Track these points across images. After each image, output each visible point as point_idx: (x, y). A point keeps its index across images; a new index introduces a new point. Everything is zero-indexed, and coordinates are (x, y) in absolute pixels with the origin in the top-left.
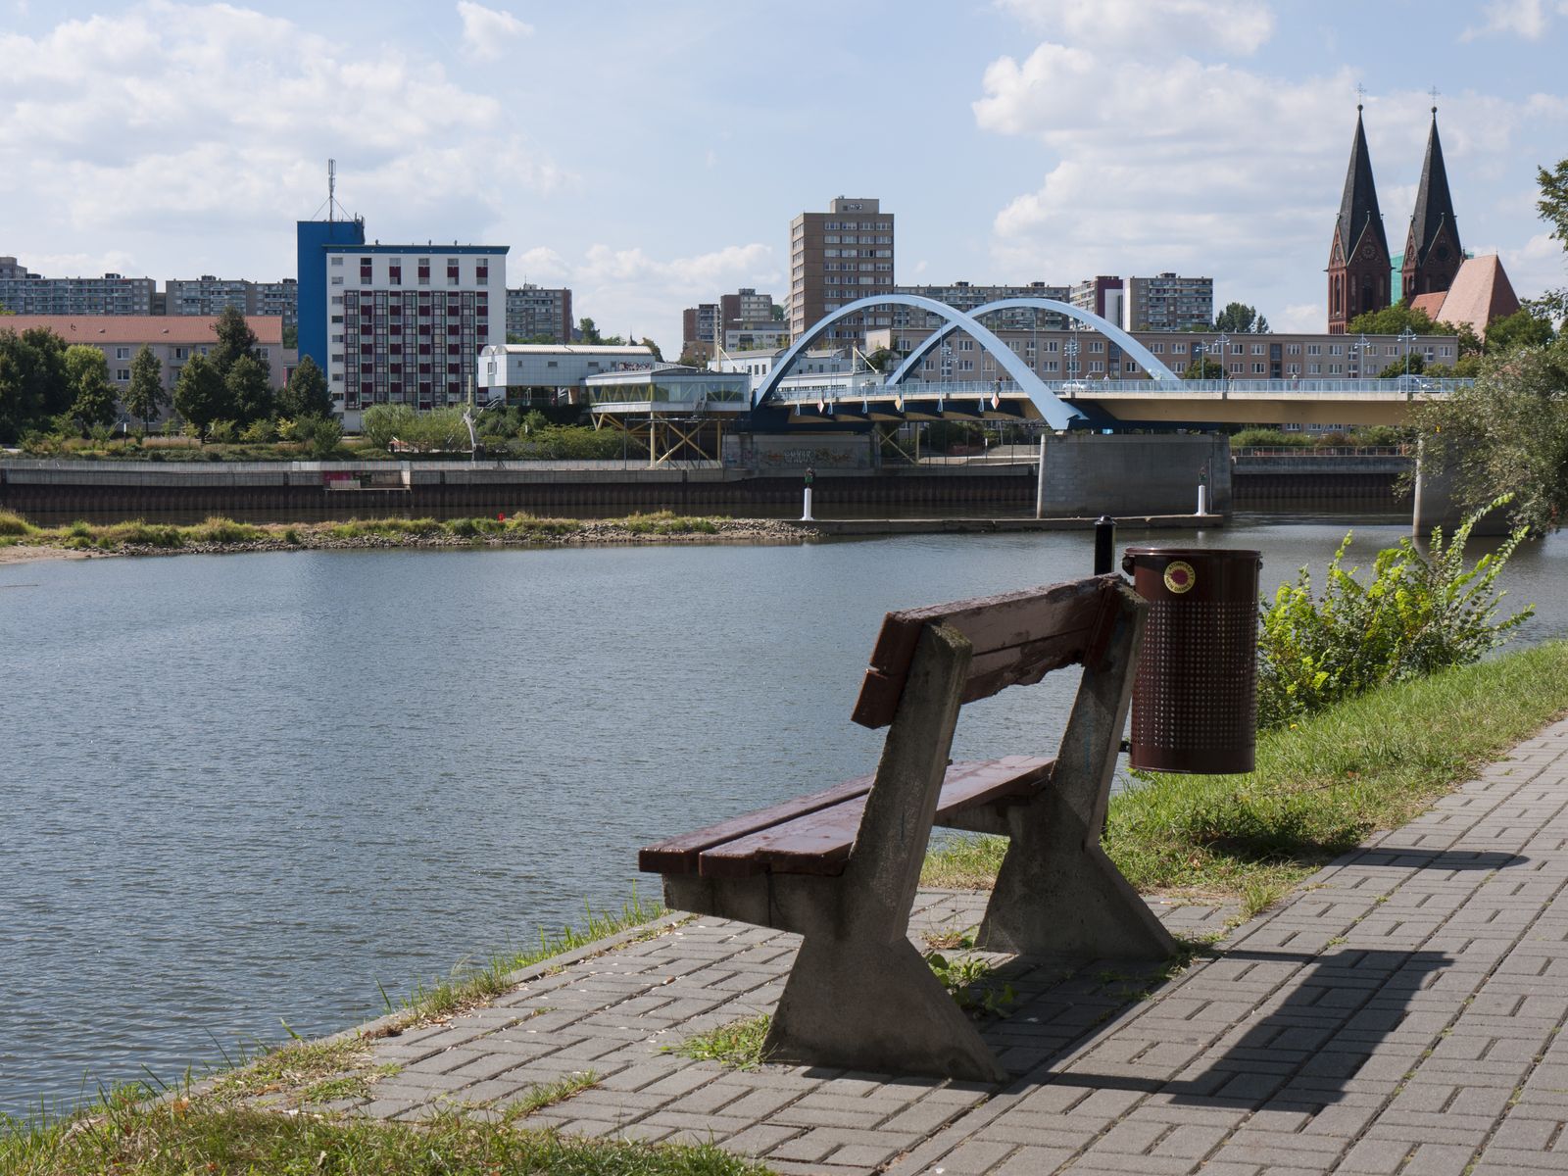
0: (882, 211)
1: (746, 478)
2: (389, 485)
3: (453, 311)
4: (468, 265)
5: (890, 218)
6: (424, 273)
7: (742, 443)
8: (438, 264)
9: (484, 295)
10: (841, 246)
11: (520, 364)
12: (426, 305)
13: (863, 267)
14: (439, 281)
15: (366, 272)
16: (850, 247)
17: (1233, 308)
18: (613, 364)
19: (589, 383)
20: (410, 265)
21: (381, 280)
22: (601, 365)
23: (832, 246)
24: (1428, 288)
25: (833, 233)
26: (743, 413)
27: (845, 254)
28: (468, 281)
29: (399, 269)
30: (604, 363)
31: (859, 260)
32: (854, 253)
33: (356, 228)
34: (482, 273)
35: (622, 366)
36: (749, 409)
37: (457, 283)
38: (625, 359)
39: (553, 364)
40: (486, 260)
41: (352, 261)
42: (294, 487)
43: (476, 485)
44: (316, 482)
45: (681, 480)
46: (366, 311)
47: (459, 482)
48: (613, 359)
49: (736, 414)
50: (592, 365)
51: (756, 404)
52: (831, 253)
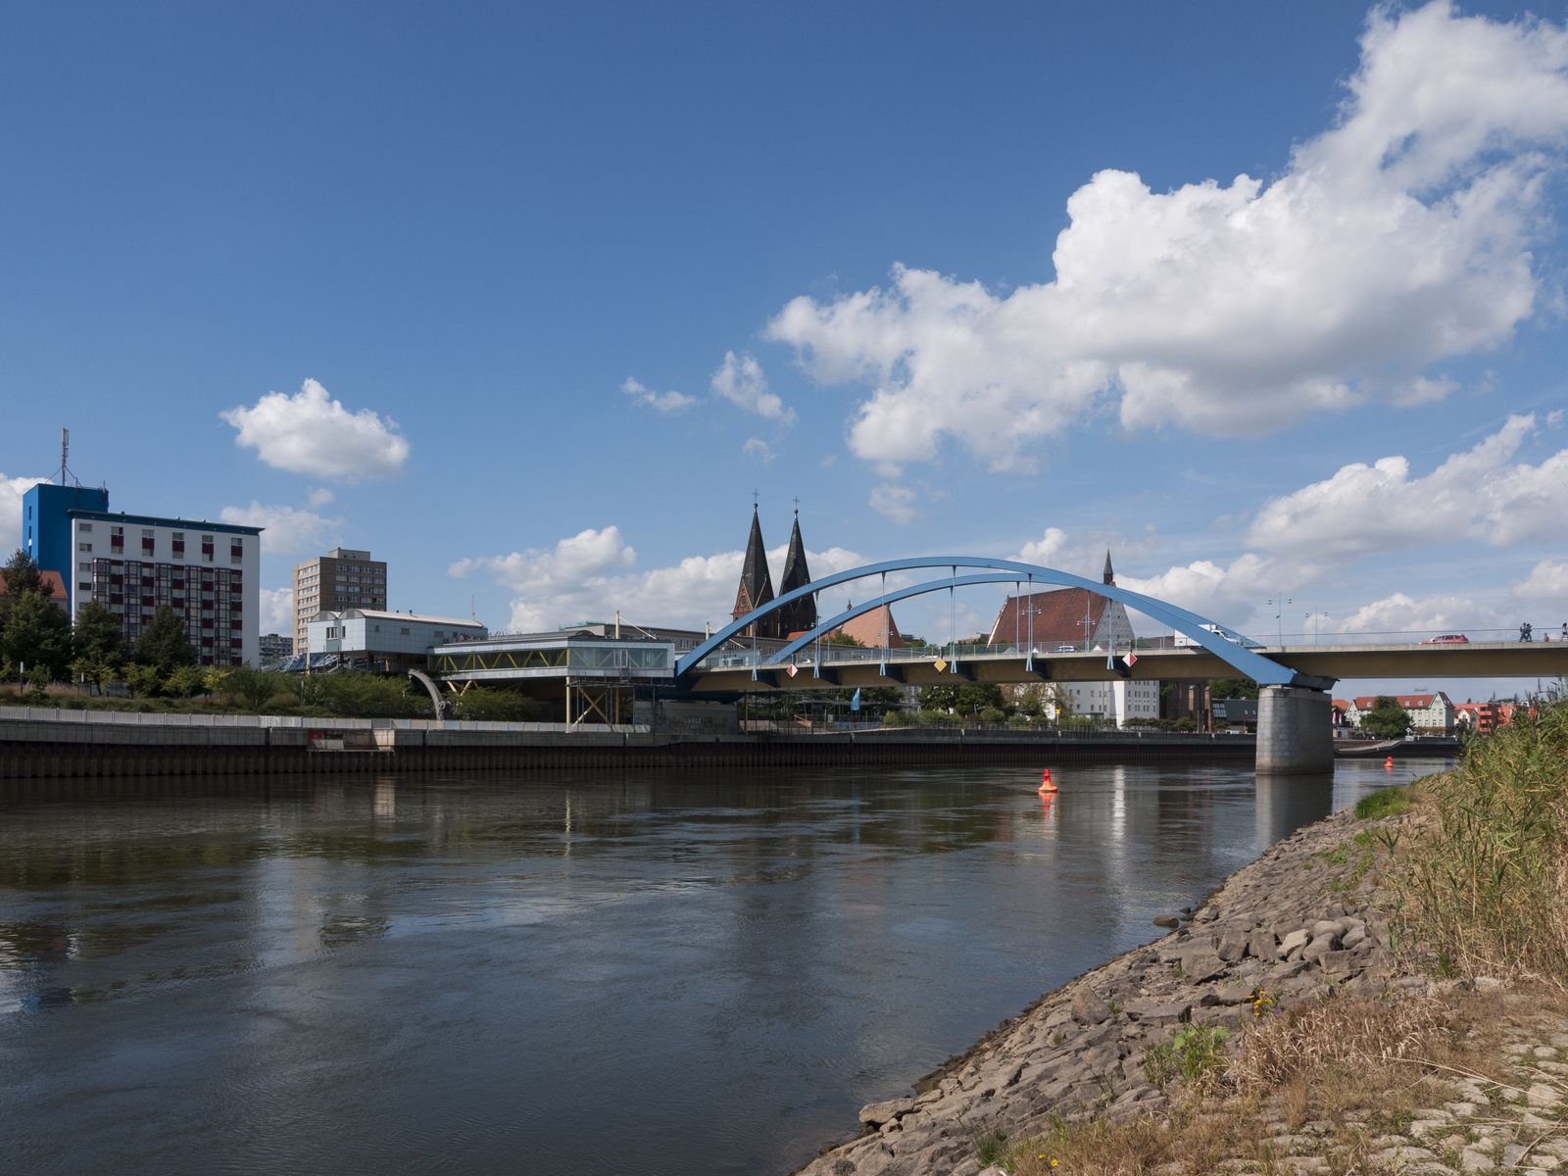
1: (673, 742)
2: (360, 746)
3: (207, 586)
4: (222, 543)
5: (384, 565)
6: (178, 547)
7: (654, 710)
8: (193, 540)
9: (239, 573)
10: (348, 584)
11: (377, 629)
12: (179, 577)
14: (193, 556)
15: (117, 541)
16: (354, 584)
18: (455, 635)
19: (438, 651)
20: (163, 538)
21: (133, 550)
22: (446, 636)
25: (341, 573)
26: (666, 680)
27: (351, 590)
28: (222, 559)
29: (152, 541)
30: (448, 634)
32: (357, 589)
33: (101, 497)
34: (237, 552)
35: (462, 637)
36: (672, 676)
37: (211, 559)
38: (468, 631)
39: (405, 631)
40: (240, 540)
41: (102, 530)
42: (277, 747)
43: (454, 747)
44: (300, 741)
45: (622, 744)
46: (117, 580)
47: (440, 744)
48: (456, 630)
49: (657, 680)
50: (438, 634)
51: (680, 672)
52: (340, 588)
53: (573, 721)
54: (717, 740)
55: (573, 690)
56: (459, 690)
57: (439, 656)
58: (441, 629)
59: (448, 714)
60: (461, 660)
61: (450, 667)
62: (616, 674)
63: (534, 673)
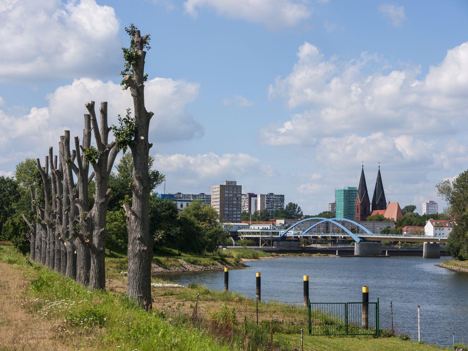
0: (237, 184)
5: (240, 187)
7: (277, 243)
10: (229, 194)
13: (234, 199)
16: (231, 194)
17: (291, 204)
18: (242, 227)
19: (238, 231)
21: (179, 207)
22: (240, 227)
23: (227, 193)
24: (378, 209)
25: (227, 190)
26: (279, 238)
27: (230, 195)
29: (182, 205)
30: (241, 227)
31: (233, 197)
32: (232, 195)
35: (244, 228)
36: (280, 237)
38: (245, 226)
39: (232, 227)
48: (243, 226)
49: (277, 238)
50: (239, 227)
51: (282, 236)
52: (226, 195)
53: (261, 246)
54: (291, 249)
55: (261, 240)
56: (242, 239)
57: (238, 232)
58: (239, 226)
59: (236, 245)
60: (242, 233)
61: (241, 234)
62: (269, 237)
63: (255, 236)
